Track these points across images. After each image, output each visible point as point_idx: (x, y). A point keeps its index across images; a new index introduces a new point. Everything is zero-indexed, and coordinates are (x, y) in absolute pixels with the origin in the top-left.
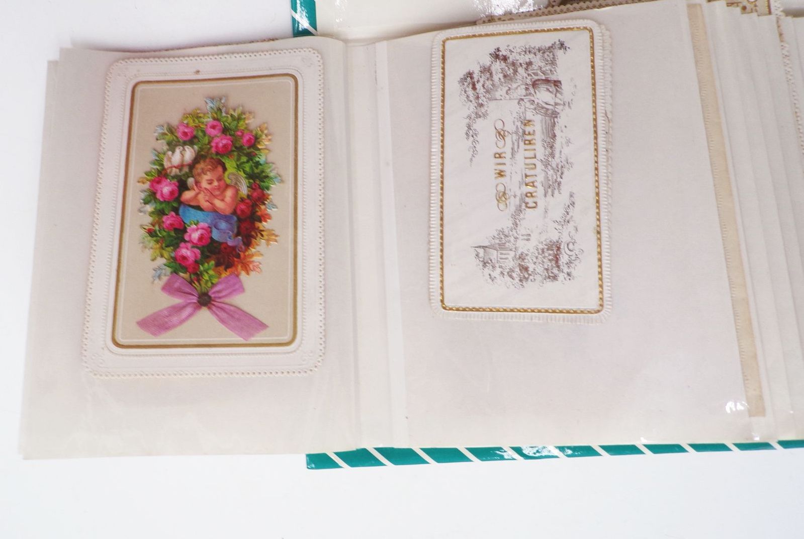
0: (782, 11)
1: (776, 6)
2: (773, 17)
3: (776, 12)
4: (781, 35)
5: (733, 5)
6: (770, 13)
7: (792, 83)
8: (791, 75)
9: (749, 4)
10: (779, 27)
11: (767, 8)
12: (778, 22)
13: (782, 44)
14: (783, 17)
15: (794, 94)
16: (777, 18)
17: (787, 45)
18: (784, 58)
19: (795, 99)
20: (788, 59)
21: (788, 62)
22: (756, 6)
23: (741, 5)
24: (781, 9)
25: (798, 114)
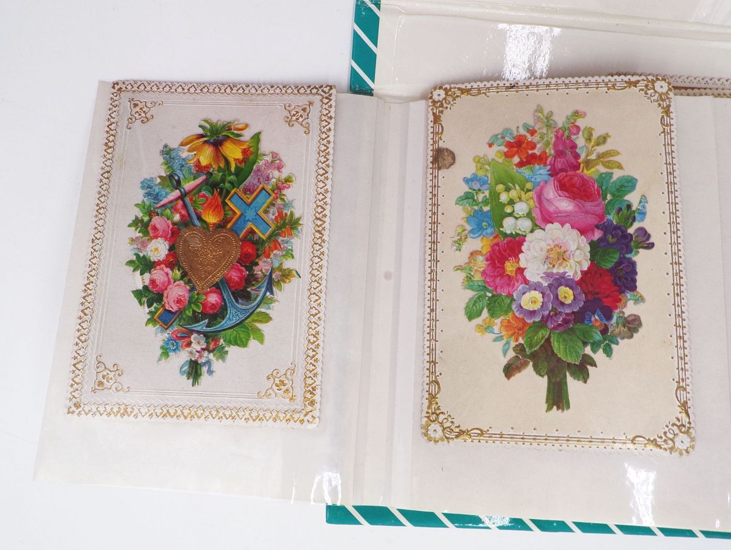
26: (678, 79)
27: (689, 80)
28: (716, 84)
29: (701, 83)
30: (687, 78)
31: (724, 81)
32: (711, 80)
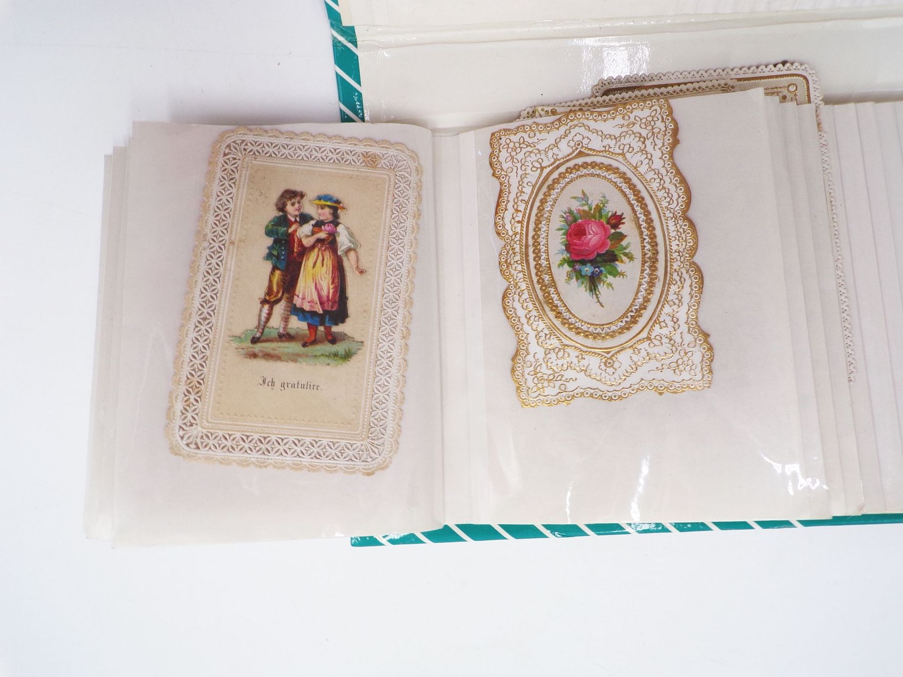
0: (821, 100)
1: (815, 95)
2: (812, 106)
3: (816, 101)
4: (819, 124)
5: (773, 95)
6: (809, 101)
7: (829, 173)
8: (828, 165)
9: (789, 94)
10: (817, 116)
11: (807, 97)
12: (817, 111)
13: (820, 133)
14: (822, 106)
15: (830, 183)
16: (817, 107)
17: (825, 135)
18: (822, 147)
19: (831, 189)
20: (826, 149)
21: (826, 151)
22: (795, 95)
23: (781, 95)
24: (821, 98)
25: (833, 203)
26: (671, 76)
27: (683, 75)
28: (712, 76)
29: (695, 77)
30: (681, 74)
31: (720, 71)
32: (706, 72)
